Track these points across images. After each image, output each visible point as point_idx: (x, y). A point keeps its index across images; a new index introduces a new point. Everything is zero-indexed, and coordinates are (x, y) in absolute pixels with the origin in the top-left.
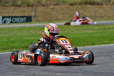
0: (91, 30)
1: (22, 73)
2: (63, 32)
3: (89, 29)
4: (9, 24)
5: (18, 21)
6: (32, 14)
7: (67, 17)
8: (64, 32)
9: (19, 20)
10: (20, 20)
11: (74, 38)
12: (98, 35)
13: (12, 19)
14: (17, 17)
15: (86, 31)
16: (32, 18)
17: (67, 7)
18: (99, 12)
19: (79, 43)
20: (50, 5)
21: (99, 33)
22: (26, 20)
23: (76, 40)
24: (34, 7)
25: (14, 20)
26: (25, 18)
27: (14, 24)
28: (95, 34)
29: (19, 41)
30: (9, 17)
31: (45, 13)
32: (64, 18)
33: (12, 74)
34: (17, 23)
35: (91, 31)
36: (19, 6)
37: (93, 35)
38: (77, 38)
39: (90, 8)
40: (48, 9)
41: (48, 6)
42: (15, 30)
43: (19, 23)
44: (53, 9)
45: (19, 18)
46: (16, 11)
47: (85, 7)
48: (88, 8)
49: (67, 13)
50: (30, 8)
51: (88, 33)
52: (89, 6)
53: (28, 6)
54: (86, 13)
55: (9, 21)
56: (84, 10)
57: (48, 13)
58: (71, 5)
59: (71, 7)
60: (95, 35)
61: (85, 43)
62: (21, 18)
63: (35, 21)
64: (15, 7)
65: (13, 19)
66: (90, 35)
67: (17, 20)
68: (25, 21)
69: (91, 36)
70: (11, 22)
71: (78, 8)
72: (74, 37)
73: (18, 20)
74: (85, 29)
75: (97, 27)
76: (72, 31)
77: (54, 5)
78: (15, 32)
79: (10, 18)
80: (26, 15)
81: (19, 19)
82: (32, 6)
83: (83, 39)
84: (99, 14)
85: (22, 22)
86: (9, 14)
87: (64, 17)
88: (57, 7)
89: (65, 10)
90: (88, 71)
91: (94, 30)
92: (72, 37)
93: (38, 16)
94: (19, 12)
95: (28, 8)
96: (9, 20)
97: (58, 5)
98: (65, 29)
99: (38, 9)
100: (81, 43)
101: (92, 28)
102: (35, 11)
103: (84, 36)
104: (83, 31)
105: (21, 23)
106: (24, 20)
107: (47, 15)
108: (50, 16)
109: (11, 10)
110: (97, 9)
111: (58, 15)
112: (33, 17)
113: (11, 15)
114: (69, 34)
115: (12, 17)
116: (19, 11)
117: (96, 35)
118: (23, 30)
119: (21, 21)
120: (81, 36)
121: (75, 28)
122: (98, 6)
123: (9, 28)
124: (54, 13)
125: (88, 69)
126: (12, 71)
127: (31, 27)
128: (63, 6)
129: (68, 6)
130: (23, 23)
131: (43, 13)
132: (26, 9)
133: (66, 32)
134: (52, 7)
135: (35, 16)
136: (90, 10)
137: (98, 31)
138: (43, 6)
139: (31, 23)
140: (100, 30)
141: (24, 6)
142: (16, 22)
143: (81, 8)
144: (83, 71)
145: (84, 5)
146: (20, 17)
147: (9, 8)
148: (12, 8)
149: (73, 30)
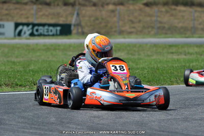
0: (185, 55)
1: (50, 133)
2: (130, 56)
3: (181, 53)
4: (28, 37)
5: (46, 33)
6: (73, 20)
7: (139, 29)
8: (132, 57)
9: (48, 32)
10: (50, 31)
11: (152, 68)
12: (197, 65)
13: (33, 28)
14: (43, 25)
15: (175, 57)
16: (72, 28)
17: (140, 10)
18: (200, 20)
19: (162, 77)
20: (108, 4)
21: (200, 61)
22: (61, 31)
23: (156, 72)
24: (77, 7)
25: (37, 30)
26: (59, 28)
27: (36, 37)
28: (192, 62)
29: (47, 70)
30: (28, 25)
31: (97, 19)
32: (133, 30)
33: (32, 132)
34: (42, 37)
35: (184, 57)
36: (48, 4)
37: (188, 65)
38: (158, 69)
39: (184, 11)
40: (103, 13)
41: (102, 6)
42: (39, 50)
43: (47, 37)
44: (113, 11)
45: (46, 27)
46: (41, 13)
47: (175, 9)
48: (180, 11)
49: (140, 21)
50: (70, 9)
51: (178, 60)
52: (182, 8)
53: (66, 4)
54: (176, 21)
55: (28, 33)
56: (172, 15)
57: (102, 19)
58: (147, 5)
59: (147, 9)
60: (191, 65)
61: (172, 79)
62: (51, 28)
63: (78, 33)
64: (40, 6)
65: (36, 28)
66: (184, 64)
67: (44, 31)
68: (58, 33)
69: (184, 66)
70: (32, 35)
71: (161, 12)
72: (152, 66)
73: (46, 31)
74: (172, 53)
75: (196, 49)
76: (148, 56)
77: (115, 4)
78: (38, 54)
79: (30, 27)
80: (61, 22)
81: (48, 29)
82: (73, 5)
83: (170, 72)
84: (200, 24)
85: (53, 35)
86: (28, 18)
87: (134, 27)
88: (120, 8)
89: (136, 14)
90: (177, 133)
91: (191, 54)
92: (147, 67)
93: (83, 24)
94: (47, 16)
95: (65, 8)
96: (29, 30)
97: (122, 4)
98: (135, 51)
99: (84, 12)
100: (165, 78)
101: (187, 51)
102: (78, 14)
103: (170, 65)
104: (170, 56)
105: (51, 37)
106: (57, 30)
107: (100, 23)
108: (106, 26)
109: (33, 12)
110: (197, 14)
111: (121, 23)
112: (74, 25)
113: (31, 20)
114: (141, 61)
115: (34, 25)
116: (47, 13)
117: (194, 64)
118: (55, 49)
119: (50, 33)
120: (166, 66)
121: (154, 49)
122: (199, 9)
123: (28, 45)
124: (115, 19)
125: (177, 129)
126: (31, 128)
127: (70, 46)
128: (131, 7)
129: (142, 6)
130: (55, 37)
131: (92, 19)
132: (61, 10)
133: (136, 57)
134: (111, 7)
135: (78, 25)
136: (183, 17)
137: (199, 56)
138: (95, 5)
139: (69, 37)
140: (201, 55)
141: (58, 5)
142: (40, 35)
143: (167, 12)
144: (169, 132)
145: (173, 7)
146: (50, 25)
147: (28, 7)
148: (35, 7)
149: (149, 53)
